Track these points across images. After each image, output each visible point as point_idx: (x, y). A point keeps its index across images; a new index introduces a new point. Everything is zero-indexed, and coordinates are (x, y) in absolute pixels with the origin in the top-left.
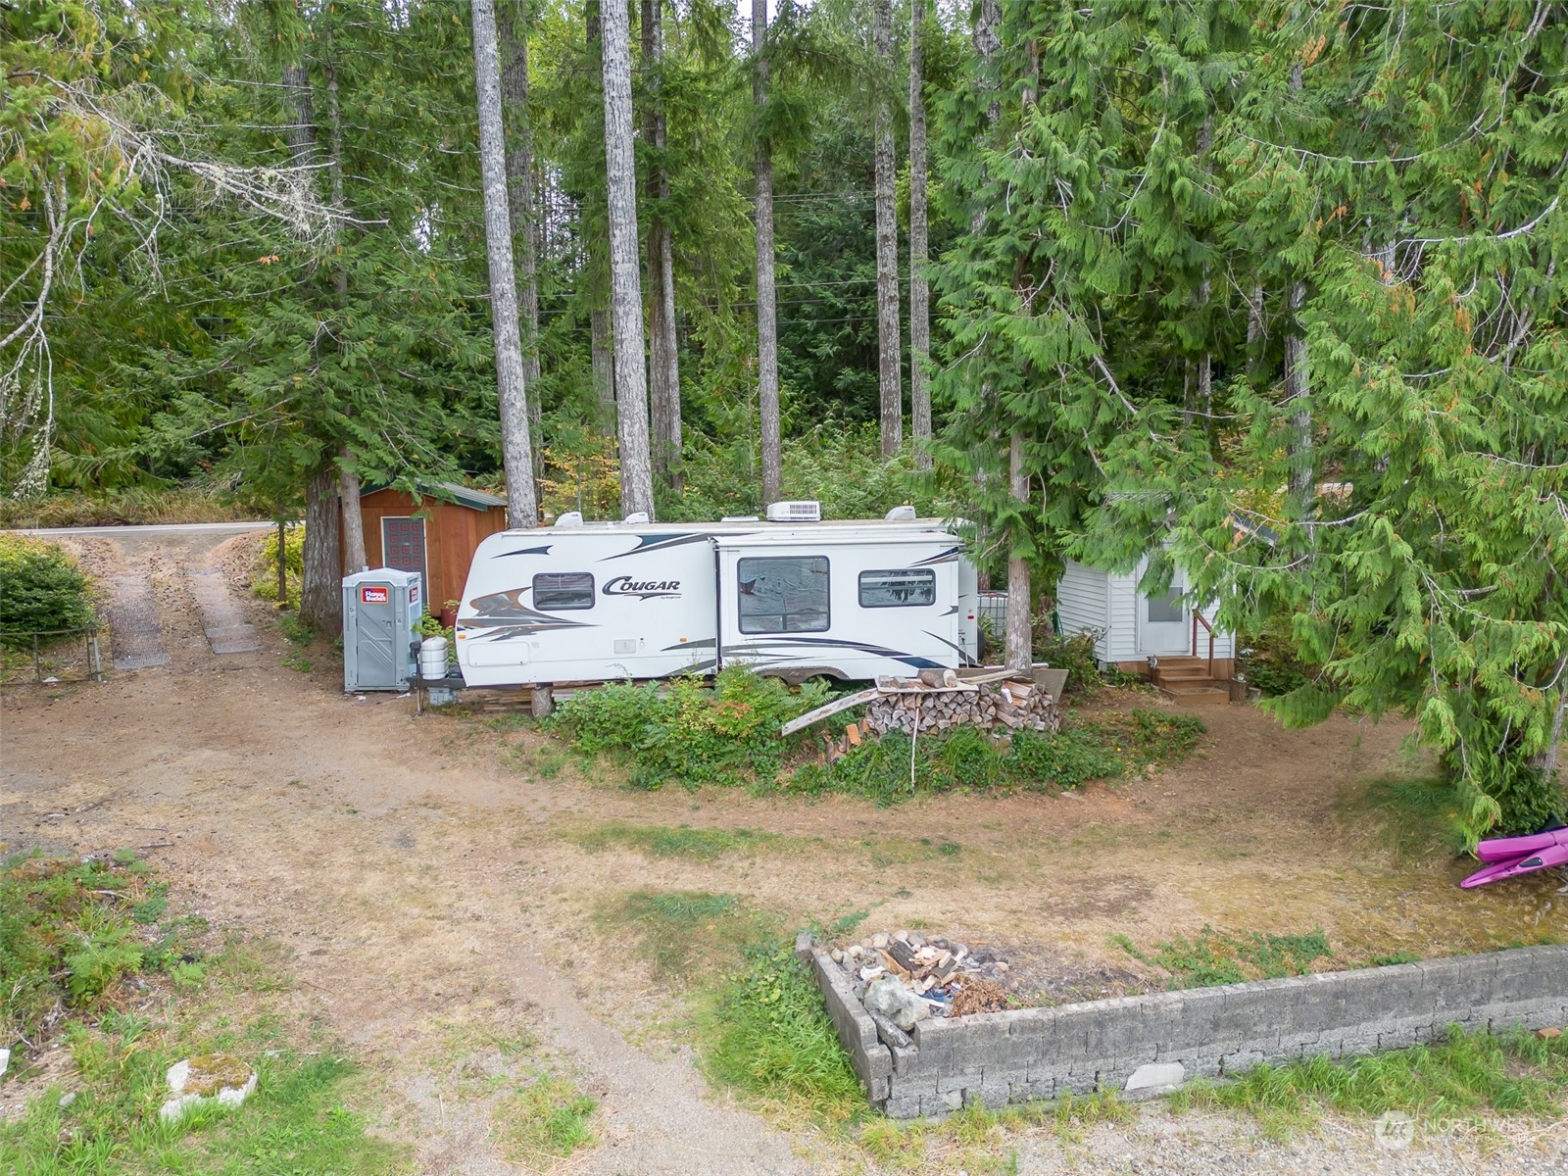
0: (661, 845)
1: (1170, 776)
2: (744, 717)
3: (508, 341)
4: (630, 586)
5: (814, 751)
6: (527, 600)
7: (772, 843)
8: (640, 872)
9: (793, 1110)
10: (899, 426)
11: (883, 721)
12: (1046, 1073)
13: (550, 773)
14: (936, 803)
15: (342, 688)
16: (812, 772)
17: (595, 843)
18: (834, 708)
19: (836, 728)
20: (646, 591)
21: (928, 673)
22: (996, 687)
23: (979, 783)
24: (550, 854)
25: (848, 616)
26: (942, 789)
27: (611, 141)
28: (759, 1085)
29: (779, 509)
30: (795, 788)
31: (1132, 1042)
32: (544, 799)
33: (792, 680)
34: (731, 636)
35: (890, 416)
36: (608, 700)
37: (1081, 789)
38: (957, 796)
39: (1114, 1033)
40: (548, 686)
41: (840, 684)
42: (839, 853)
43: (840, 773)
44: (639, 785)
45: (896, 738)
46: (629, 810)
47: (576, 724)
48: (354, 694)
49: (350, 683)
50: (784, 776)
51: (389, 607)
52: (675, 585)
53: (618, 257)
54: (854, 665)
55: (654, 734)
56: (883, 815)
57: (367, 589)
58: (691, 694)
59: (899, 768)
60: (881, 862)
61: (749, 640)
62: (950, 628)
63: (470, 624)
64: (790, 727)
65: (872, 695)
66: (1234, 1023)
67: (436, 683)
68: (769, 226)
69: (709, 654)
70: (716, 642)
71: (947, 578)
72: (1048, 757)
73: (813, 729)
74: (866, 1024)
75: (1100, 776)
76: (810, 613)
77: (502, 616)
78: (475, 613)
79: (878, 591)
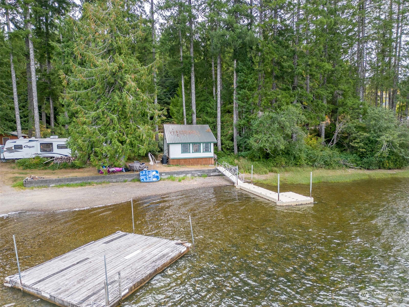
4: (27, 146)
5: (47, 165)
6: (13, 148)
11: (55, 162)
16: (46, 167)
17: (14, 173)
18: (50, 160)
19: (49, 163)
20: (30, 147)
23: (65, 168)
25: (55, 150)
26: (61, 169)
27: (33, 87)
29: (52, 137)
30: (43, 169)
31: (50, 182)
33: (45, 158)
36: (22, 160)
38: (63, 169)
39: (48, 181)
41: (51, 158)
42: (40, 174)
44: (24, 169)
45: (57, 163)
46: (21, 171)
47: (17, 163)
52: (34, 146)
54: (54, 155)
58: (32, 159)
59: (56, 167)
60: (45, 174)
61: (41, 153)
63: (5, 151)
64: (44, 163)
65: (55, 158)
67: (2, 159)
70: (38, 153)
72: (74, 165)
73: (47, 163)
76: (50, 150)
77: (10, 150)
78: (6, 150)
79: (59, 147)
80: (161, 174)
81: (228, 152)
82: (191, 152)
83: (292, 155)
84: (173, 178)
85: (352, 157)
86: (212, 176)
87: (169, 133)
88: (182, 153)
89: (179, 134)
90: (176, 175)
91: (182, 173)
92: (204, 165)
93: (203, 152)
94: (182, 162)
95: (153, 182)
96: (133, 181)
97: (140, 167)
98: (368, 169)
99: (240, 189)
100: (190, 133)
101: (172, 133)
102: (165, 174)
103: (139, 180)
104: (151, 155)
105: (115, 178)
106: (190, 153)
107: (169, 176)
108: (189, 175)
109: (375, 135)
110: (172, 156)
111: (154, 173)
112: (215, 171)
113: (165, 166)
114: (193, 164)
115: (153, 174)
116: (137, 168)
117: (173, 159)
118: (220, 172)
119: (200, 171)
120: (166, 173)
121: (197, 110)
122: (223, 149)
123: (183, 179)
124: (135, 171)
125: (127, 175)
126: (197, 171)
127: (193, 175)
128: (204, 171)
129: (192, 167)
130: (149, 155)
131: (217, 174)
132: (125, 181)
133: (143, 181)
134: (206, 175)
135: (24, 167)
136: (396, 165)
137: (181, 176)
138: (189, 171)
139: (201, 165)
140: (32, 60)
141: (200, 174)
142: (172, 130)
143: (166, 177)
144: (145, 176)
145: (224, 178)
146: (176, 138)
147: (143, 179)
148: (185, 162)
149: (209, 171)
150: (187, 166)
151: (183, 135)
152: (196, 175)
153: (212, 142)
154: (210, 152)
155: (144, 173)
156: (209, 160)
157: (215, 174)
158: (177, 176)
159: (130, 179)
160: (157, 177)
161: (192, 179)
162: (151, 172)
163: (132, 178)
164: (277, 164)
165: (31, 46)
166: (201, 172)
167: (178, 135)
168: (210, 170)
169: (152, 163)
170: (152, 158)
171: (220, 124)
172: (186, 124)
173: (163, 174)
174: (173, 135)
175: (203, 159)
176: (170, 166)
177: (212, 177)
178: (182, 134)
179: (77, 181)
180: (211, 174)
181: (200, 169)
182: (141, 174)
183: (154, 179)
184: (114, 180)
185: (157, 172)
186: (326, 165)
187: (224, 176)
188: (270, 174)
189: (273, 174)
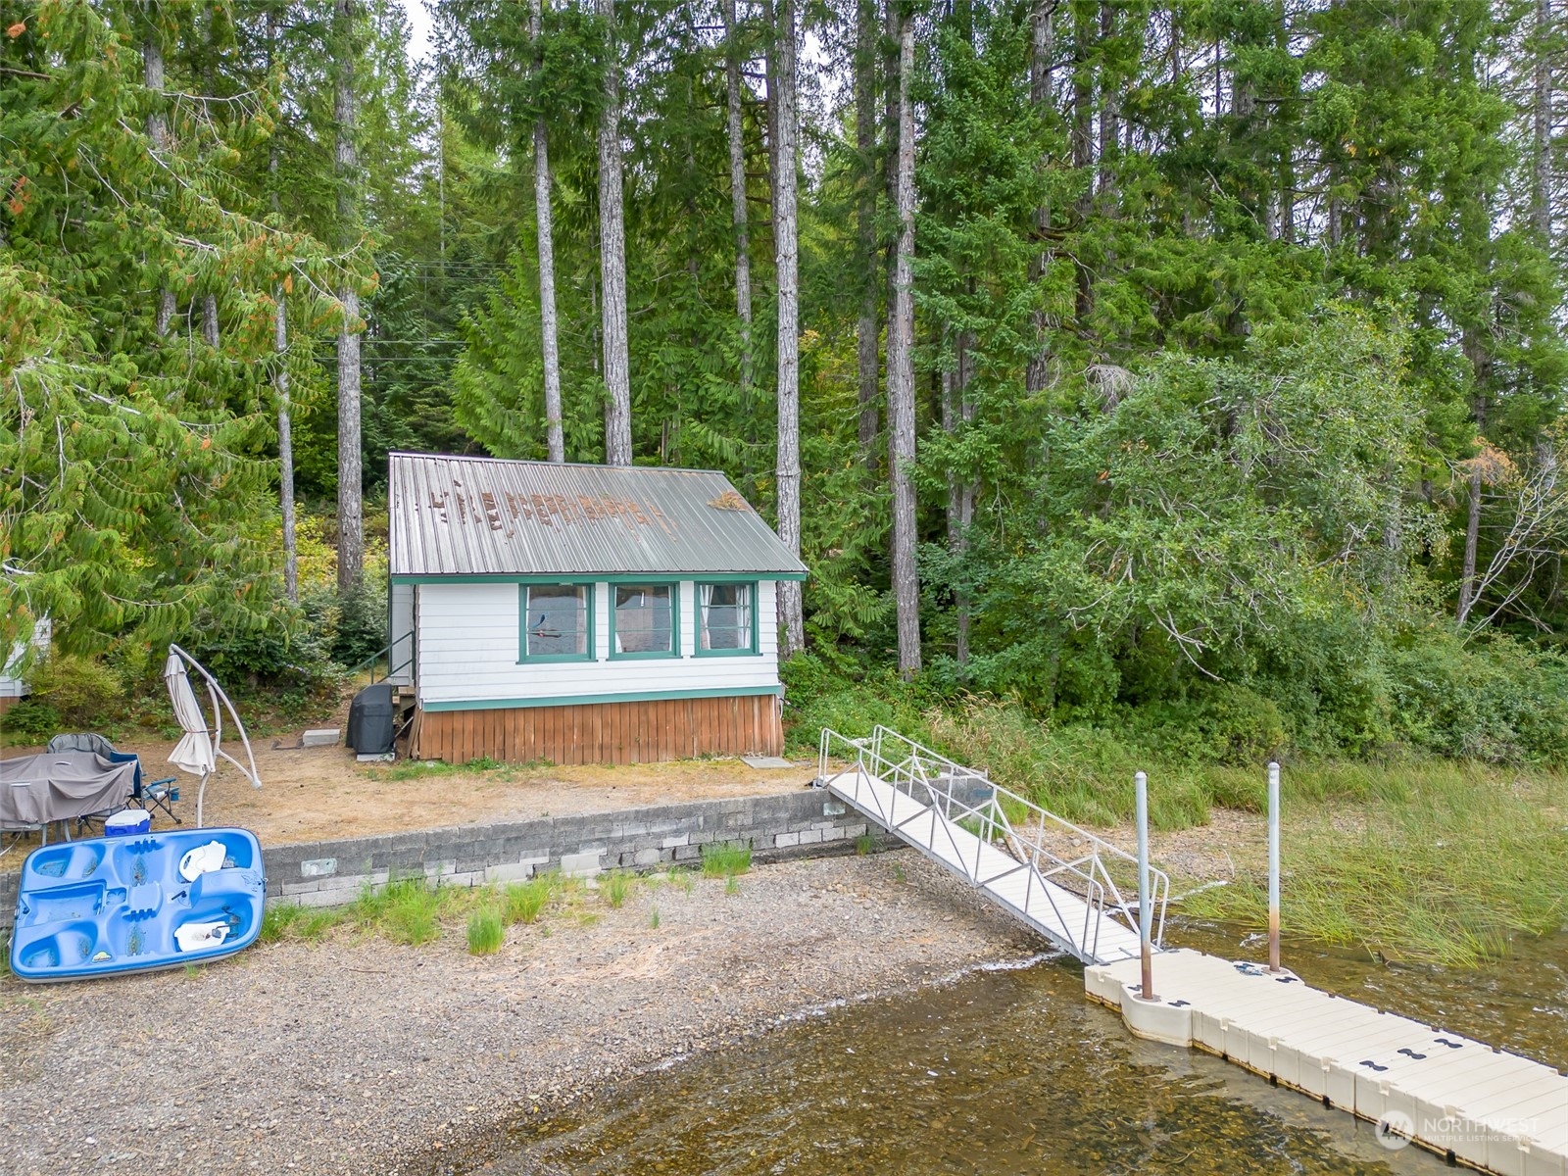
80: (283, 867)
81: (849, 662)
82: (602, 649)
83: (1300, 676)
84: (413, 904)
87: (425, 501)
88: (523, 660)
89: (505, 517)
90: (449, 869)
91: (511, 840)
92: (704, 756)
93: (699, 653)
94: (527, 734)
97: (58, 795)
99: (1195, 1049)
100: (590, 511)
101: (451, 508)
102: (330, 865)
104: (196, 680)
106: (591, 656)
107: (381, 877)
108: (584, 864)
110: (436, 688)
111: (208, 860)
112: (814, 805)
113: (372, 777)
114: (612, 753)
115: (191, 874)
116: (26, 811)
117: (448, 714)
118: (852, 814)
119: (689, 812)
120: (348, 857)
121: (634, 391)
122: (820, 640)
123: (523, 914)
126: (663, 814)
127: (620, 859)
128: (718, 818)
129: (613, 775)
130: (174, 667)
131: (830, 832)
133: (42, 963)
134: (741, 848)
137: (510, 874)
138: (581, 822)
139: (682, 754)
141: (683, 841)
142: (449, 488)
143: (345, 890)
144: (80, 909)
145: (900, 877)
146: (473, 543)
147: (49, 944)
148: (544, 733)
149: (767, 813)
151: (533, 522)
152: (648, 856)
154: (754, 650)
155: (76, 873)
156: (748, 718)
157: (808, 837)
158: (464, 879)
160: (233, 908)
161: (616, 901)
162: (170, 850)
164: (1236, 741)
166: (692, 829)
167: (493, 519)
168: (774, 804)
169: (195, 752)
170: (205, 707)
171: (796, 470)
172: (559, 455)
173: (309, 868)
174: (455, 520)
175: (699, 712)
176: (417, 776)
177: (794, 866)
178: (528, 514)
180: (784, 841)
181: (678, 798)
182: (34, 881)
183: (195, 938)
185: (238, 849)
186: (1533, 745)
187: (889, 857)
188: (1222, 823)
189: (1241, 820)
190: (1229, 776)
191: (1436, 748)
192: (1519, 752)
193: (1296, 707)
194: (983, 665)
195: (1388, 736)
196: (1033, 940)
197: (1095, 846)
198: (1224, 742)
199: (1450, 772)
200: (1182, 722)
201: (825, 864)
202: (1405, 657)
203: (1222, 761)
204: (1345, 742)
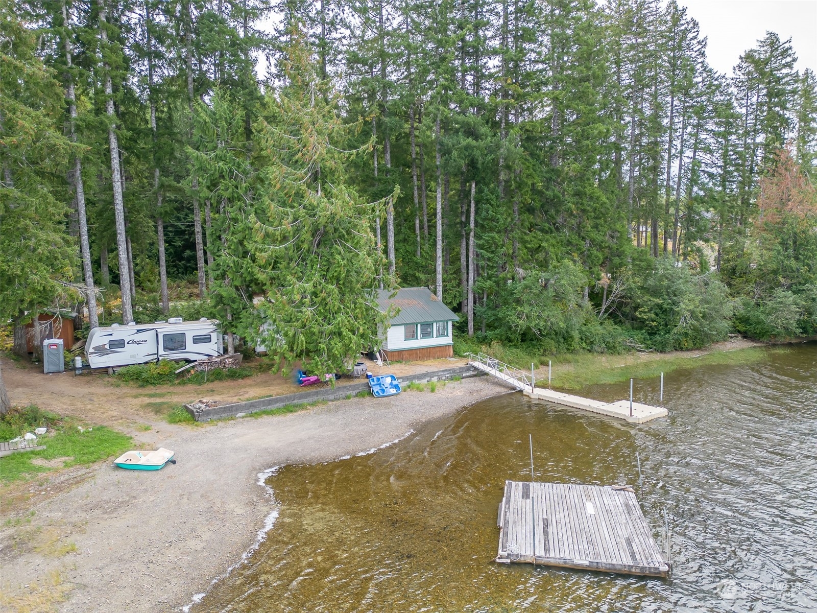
0: (150, 396)
1: (263, 375)
2: (167, 370)
3: (89, 277)
4: (134, 342)
5: (183, 376)
6: (107, 347)
7: (175, 394)
8: (147, 400)
9: (184, 424)
10: (205, 286)
11: (199, 369)
12: (223, 415)
13: (118, 386)
14: (212, 384)
15: (42, 372)
16: (183, 380)
17: (136, 397)
18: (188, 366)
19: (188, 371)
20: (138, 343)
21: (210, 358)
22: (224, 359)
23: (220, 380)
24: (126, 399)
25: (190, 346)
26: (212, 381)
27: (118, 224)
28: (177, 423)
29: (172, 320)
30: (179, 384)
31: (237, 410)
32: (119, 391)
33: (177, 361)
34: (161, 352)
35: (201, 283)
36: (132, 368)
37: (242, 379)
38: (216, 382)
39: (234, 408)
40: (113, 367)
41: (188, 361)
42: (189, 394)
43: (189, 380)
44: (142, 386)
45: (203, 371)
46: (140, 391)
47: (121, 376)
48: (47, 373)
49: (46, 371)
50: (176, 382)
51: (58, 350)
52: (145, 341)
53: (121, 253)
54: (192, 357)
55: (144, 375)
56: (199, 387)
57: (50, 345)
58: (153, 366)
59: (203, 378)
60: (198, 394)
61: (167, 353)
62: (215, 347)
63: (92, 353)
64: (177, 372)
65: (196, 363)
66: (253, 406)
67: (79, 369)
68: (162, 235)
69: (156, 356)
70: (157, 354)
71: (214, 336)
72: (236, 373)
73: (183, 372)
74: (195, 410)
75: (247, 376)
76: (182, 346)
77: (100, 351)
78: (93, 351)
79: (197, 340)
82: (419, 337)
84: (417, 386)
85: (639, 335)
86: (467, 377)
88: (405, 340)
90: (417, 381)
92: (439, 358)
93: (437, 337)
94: (406, 355)
95: (393, 395)
96: (360, 395)
97: (362, 370)
98: (661, 352)
102: (401, 380)
103: (371, 394)
105: (332, 394)
106: (417, 339)
107: (408, 382)
108: (435, 379)
109: (670, 301)
111: (389, 379)
112: (468, 368)
114: (421, 358)
115: (389, 382)
116: (359, 373)
117: (393, 352)
118: (476, 369)
119: (450, 370)
120: (404, 379)
124: (356, 377)
125: (350, 386)
126: (446, 370)
127: (440, 379)
128: (454, 371)
131: (471, 373)
132: (348, 397)
134: (458, 376)
135: (140, 383)
136: (695, 345)
138: (429, 373)
140: (116, 172)
141: (448, 375)
143: (405, 384)
144: (378, 387)
145: (487, 380)
147: (377, 392)
148: (410, 355)
149: (461, 370)
150: (420, 362)
152: (444, 378)
153: (450, 320)
154: (447, 336)
155: (376, 382)
157: (468, 374)
158: (420, 383)
159: (354, 393)
160: (396, 386)
161: (445, 385)
162: (384, 378)
163: (356, 391)
164: (545, 350)
165: (114, 144)
166: (450, 373)
168: (463, 368)
169: (380, 362)
171: (441, 284)
173: (399, 381)
175: (437, 349)
176: (390, 364)
177: (468, 380)
179: (278, 405)
180: (464, 375)
182: (372, 383)
183: (394, 391)
184: (331, 397)
185: (393, 378)
186: (609, 348)
187: (485, 377)
188: (542, 368)
189: (545, 368)
190: (543, 358)
191: (588, 350)
192: (606, 349)
193: (558, 342)
194: (490, 333)
195: (578, 347)
196: (514, 388)
197: (524, 373)
198: (542, 350)
199: (590, 356)
200: (534, 346)
201: (472, 379)
202: (584, 328)
203: (543, 355)
204: (568, 349)
